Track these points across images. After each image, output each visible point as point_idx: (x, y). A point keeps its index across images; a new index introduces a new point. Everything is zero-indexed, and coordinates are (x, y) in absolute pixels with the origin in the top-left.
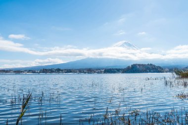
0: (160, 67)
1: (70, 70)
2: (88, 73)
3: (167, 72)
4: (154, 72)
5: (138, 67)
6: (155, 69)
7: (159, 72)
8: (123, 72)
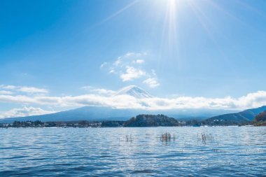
0: (173, 119)
1: (53, 123)
2: (80, 127)
4: (165, 125)
5: (145, 118)
6: (167, 121)
7: (172, 125)
8: (125, 126)
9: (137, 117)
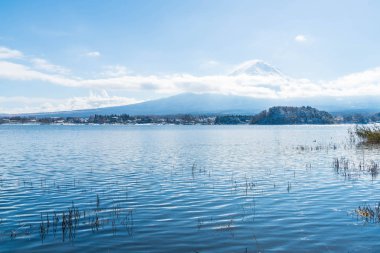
0: (326, 114)
1: (147, 117)
2: (184, 123)
3: (339, 122)
4: (314, 123)
5: (283, 112)
6: (317, 116)
7: (324, 122)
8: (253, 123)
9: (271, 110)
